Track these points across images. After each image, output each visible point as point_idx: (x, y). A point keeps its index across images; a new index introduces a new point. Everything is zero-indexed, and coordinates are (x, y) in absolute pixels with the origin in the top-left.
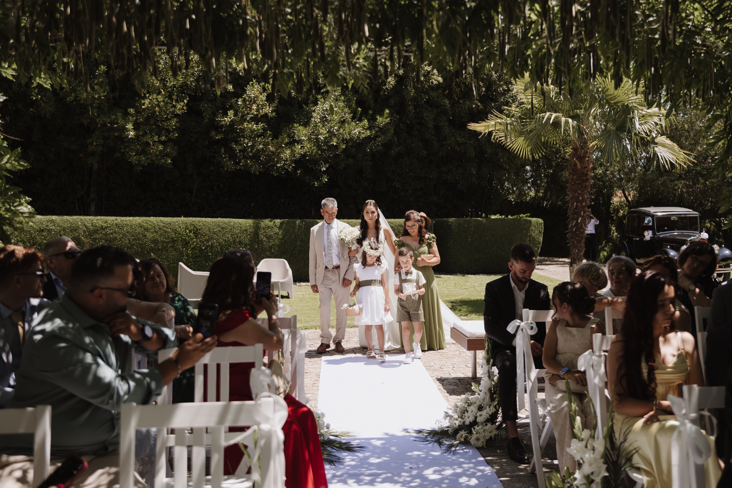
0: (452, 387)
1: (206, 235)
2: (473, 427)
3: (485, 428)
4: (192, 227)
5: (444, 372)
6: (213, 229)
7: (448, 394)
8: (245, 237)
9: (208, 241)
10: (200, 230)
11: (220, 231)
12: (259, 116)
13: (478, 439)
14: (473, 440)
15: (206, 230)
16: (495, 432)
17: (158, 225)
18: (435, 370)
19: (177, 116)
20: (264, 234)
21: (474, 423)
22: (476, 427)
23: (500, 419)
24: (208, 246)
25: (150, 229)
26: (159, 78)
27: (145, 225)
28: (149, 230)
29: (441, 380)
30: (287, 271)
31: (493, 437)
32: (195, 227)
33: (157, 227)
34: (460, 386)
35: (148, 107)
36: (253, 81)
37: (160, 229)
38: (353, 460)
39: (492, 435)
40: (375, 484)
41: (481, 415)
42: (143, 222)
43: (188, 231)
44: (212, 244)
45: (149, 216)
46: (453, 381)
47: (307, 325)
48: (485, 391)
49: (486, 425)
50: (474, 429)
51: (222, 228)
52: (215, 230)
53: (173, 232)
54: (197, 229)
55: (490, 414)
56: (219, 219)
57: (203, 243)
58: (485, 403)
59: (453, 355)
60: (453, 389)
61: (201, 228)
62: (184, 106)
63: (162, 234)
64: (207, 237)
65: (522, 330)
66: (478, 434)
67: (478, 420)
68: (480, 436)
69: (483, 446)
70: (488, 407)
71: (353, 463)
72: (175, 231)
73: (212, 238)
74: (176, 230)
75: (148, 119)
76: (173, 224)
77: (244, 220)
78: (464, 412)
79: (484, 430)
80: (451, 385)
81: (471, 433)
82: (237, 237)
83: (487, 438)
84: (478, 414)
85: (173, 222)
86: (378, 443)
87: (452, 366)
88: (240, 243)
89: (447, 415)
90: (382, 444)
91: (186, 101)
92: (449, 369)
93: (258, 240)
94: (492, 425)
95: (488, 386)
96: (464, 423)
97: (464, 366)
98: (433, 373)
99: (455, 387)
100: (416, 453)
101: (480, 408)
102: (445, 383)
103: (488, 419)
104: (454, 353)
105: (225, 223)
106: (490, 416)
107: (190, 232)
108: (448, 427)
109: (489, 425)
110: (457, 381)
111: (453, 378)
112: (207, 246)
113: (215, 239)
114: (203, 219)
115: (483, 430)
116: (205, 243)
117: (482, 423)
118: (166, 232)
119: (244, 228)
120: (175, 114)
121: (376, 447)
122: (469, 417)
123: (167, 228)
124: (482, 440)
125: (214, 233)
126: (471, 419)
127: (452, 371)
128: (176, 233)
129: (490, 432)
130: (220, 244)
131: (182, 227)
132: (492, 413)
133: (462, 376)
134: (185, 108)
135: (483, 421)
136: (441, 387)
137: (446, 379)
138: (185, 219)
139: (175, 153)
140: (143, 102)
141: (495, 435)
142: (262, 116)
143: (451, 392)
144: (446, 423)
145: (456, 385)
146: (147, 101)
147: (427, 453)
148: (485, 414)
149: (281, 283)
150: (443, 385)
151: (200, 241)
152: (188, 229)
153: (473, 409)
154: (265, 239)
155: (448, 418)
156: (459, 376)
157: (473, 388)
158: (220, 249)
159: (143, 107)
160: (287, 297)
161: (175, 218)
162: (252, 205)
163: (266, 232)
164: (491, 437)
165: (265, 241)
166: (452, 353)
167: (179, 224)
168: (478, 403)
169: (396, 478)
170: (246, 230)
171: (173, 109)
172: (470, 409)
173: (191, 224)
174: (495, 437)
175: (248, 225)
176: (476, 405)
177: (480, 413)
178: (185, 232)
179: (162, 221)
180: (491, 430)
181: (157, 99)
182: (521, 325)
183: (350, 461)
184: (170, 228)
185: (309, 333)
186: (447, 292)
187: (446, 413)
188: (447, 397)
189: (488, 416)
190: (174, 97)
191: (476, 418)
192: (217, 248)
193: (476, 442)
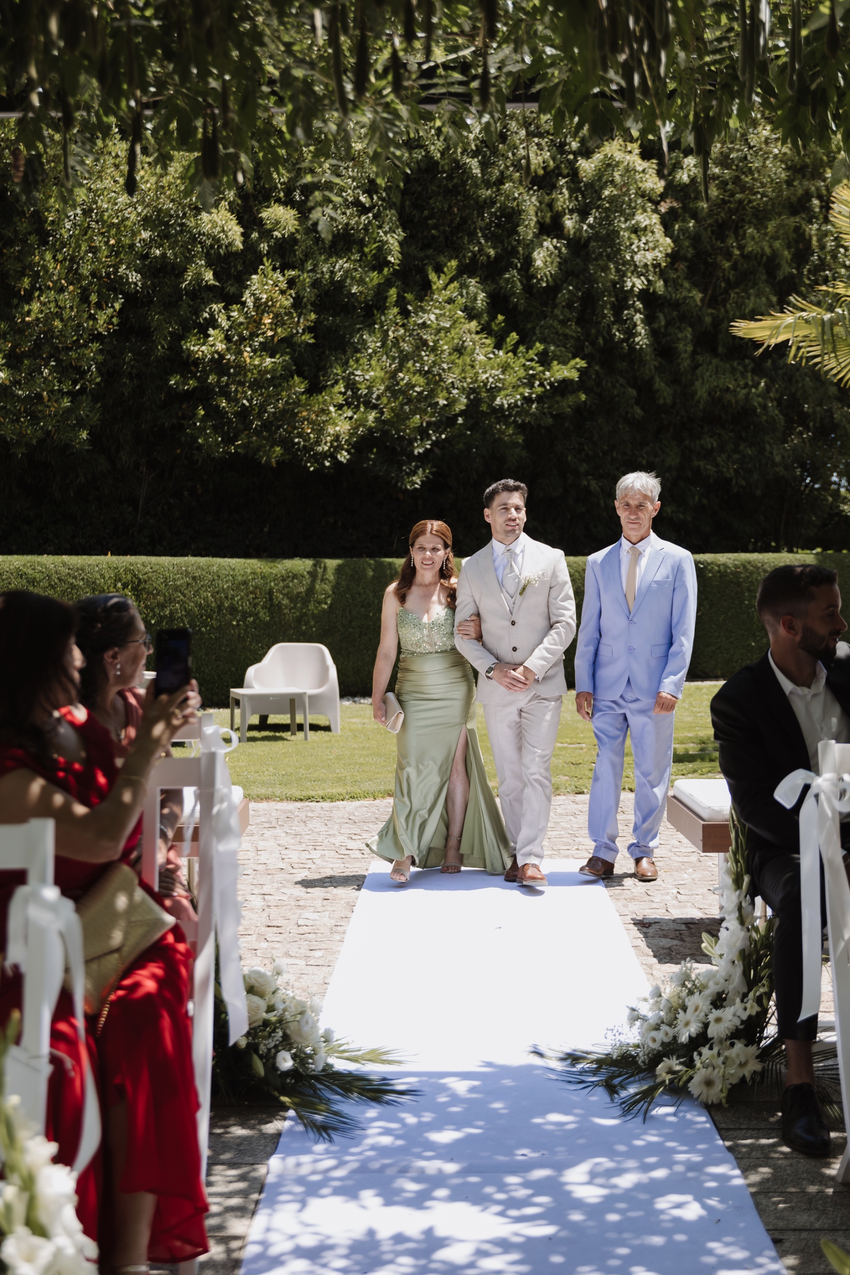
0: (666, 942)
1: (158, 594)
2: (696, 1049)
3: (727, 1053)
4: (129, 577)
5: (655, 906)
6: (174, 580)
7: (655, 960)
8: (242, 598)
9: (162, 606)
10: (145, 582)
11: (188, 584)
12: (276, 339)
13: (709, 1083)
14: (695, 1087)
15: (158, 584)
16: (755, 1066)
17: (56, 572)
18: (633, 899)
19: (98, 337)
20: (285, 592)
21: (701, 1040)
22: (705, 1051)
23: (771, 1030)
24: (162, 618)
25: (40, 581)
26: (60, 257)
27: (30, 571)
28: (39, 583)
29: (643, 925)
30: (326, 669)
31: (748, 1079)
32: (135, 575)
33: (55, 577)
34: (687, 939)
35: (37, 319)
36: (264, 265)
37: (60, 579)
38: (387, 1132)
39: (747, 1072)
40: (428, 1203)
41: (718, 1020)
42: (24, 565)
43: (119, 585)
44: (171, 613)
45: (41, 553)
46: (672, 926)
47: (356, 790)
48: (730, 957)
49: (732, 1045)
50: (700, 1054)
51: (194, 578)
52: (178, 583)
53: (88, 586)
54: (140, 580)
55: (744, 1018)
56: (191, 559)
57: (152, 610)
58: (731, 987)
59: (683, 863)
60: (670, 948)
61: (149, 578)
62: (112, 317)
63: (65, 591)
64: (161, 599)
65: (817, 796)
66: (710, 1069)
67: (712, 1032)
68: (716, 1074)
69: (721, 1102)
70: (738, 1000)
71: (386, 1140)
72: (92, 585)
73: (171, 600)
74: (94, 583)
75: (38, 345)
76: (87, 569)
77: (242, 561)
78: (677, 1009)
79: (726, 1058)
80: (665, 936)
81: (690, 1064)
82: (226, 597)
83: (735, 1081)
84: (711, 1017)
85: (89, 566)
86: (461, 1087)
87: (675, 891)
88: (233, 610)
89: (635, 1016)
90: (472, 1090)
91: (117, 306)
92: (668, 897)
93: (272, 605)
94: (746, 1045)
95: (739, 945)
96: (675, 1038)
97: (705, 891)
98: (625, 906)
99: (675, 942)
100: (554, 1117)
101: (719, 1001)
102: (651, 930)
103: (737, 1029)
104: (685, 859)
105: (199, 567)
106: (743, 1022)
107: (125, 586)
108: (638, 1046)
109: (739, 1046)
110: (683, 927)
111: (674, 921)
112: (161, 616)
113: (178, 602)
114: (153, 559)
115: (721, 1059)
116: (157, 610)
117: (721, 1042)
118: (73, 586)
119: (240, 578)
120: (93, 335)
121: (455, 1099)
122: (687, 1024)
123: (75, 578)
124: (718, 1086)
125: (177, 589)
126: (694, 1029)
127: (675, 902)
128: (94, 590)
129: (742, 1065)
130: (189, 613)
131: (107, 576)
132: (750, 1017)
133: (697, 914)
134: (115, 320)
135: (724, 1036)
136: (642, 944)
137: (656, 922)
138: (114, 558)
139: (95, 418)
140: (26, 308)
141: (755, 1072)
142: (282, 340)
143: (665, 956)
144: (632, 1036)
145: (679, 936)
146: (35, 306)
147: (584, 1119)
148: (730, 1017)
149: (311, 697)
150: (646, 936)
151: (146, 607)
152: (120, 580)
153: (700, 1002)
154: (285, 602)
155: (638, 1023)
156: (689, 916)
157: (703, 945)
158: (189, 623)
159: (27, 319)
160: (327, 729)
161: (94, 557)
162: (266, 529)
163: (288, 587)
164: (743, 1078)
165: (286, 607)
166: (680, 859)
167: (101, 569)
168: (712, 989)
169: (489, 1190)
170: (245, 583)
171: (91, 323)
172: (691, 1002)
173: (127, 570)
174: (752, 1078)
175: (249, 571)
176: (707, 992)
177: (716, 1013)
178: (115, 586)
179: (64, 564)
180: (743, 1060)
181: (56, 301)
182: (814, 785)
183: (381, 1134)
184: (83, 579)
185: (356, 808)
186: (689, 719)
187: (633, 1010)
188: (650, 967)
189: (738, 1023)
190: (94, 298)
191: (706, 1025)
192: (183, 621)
193: (704, 1089)
